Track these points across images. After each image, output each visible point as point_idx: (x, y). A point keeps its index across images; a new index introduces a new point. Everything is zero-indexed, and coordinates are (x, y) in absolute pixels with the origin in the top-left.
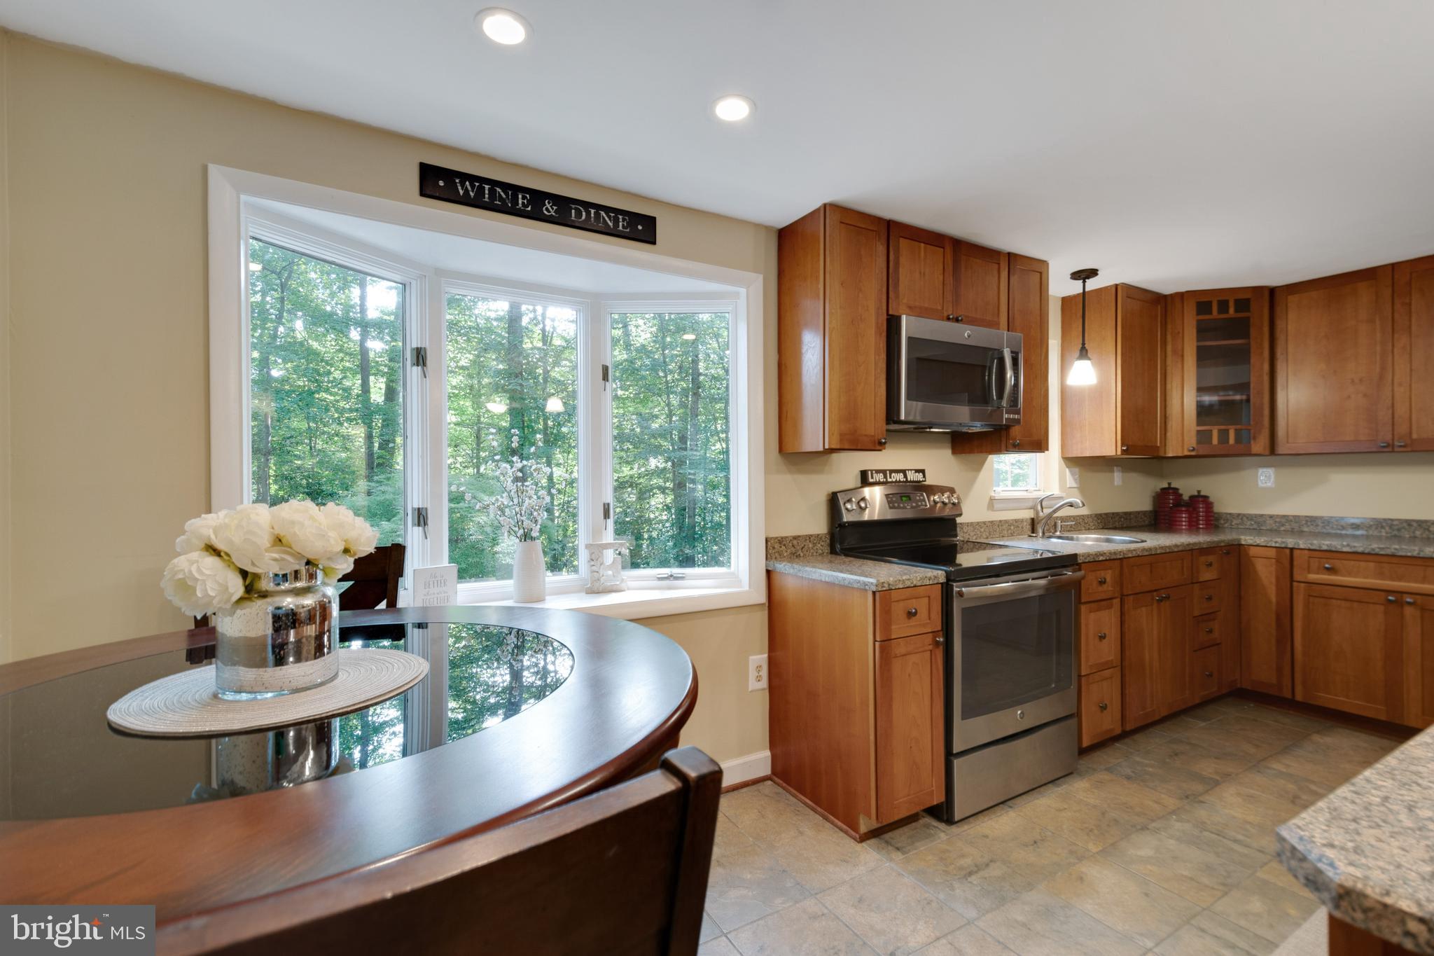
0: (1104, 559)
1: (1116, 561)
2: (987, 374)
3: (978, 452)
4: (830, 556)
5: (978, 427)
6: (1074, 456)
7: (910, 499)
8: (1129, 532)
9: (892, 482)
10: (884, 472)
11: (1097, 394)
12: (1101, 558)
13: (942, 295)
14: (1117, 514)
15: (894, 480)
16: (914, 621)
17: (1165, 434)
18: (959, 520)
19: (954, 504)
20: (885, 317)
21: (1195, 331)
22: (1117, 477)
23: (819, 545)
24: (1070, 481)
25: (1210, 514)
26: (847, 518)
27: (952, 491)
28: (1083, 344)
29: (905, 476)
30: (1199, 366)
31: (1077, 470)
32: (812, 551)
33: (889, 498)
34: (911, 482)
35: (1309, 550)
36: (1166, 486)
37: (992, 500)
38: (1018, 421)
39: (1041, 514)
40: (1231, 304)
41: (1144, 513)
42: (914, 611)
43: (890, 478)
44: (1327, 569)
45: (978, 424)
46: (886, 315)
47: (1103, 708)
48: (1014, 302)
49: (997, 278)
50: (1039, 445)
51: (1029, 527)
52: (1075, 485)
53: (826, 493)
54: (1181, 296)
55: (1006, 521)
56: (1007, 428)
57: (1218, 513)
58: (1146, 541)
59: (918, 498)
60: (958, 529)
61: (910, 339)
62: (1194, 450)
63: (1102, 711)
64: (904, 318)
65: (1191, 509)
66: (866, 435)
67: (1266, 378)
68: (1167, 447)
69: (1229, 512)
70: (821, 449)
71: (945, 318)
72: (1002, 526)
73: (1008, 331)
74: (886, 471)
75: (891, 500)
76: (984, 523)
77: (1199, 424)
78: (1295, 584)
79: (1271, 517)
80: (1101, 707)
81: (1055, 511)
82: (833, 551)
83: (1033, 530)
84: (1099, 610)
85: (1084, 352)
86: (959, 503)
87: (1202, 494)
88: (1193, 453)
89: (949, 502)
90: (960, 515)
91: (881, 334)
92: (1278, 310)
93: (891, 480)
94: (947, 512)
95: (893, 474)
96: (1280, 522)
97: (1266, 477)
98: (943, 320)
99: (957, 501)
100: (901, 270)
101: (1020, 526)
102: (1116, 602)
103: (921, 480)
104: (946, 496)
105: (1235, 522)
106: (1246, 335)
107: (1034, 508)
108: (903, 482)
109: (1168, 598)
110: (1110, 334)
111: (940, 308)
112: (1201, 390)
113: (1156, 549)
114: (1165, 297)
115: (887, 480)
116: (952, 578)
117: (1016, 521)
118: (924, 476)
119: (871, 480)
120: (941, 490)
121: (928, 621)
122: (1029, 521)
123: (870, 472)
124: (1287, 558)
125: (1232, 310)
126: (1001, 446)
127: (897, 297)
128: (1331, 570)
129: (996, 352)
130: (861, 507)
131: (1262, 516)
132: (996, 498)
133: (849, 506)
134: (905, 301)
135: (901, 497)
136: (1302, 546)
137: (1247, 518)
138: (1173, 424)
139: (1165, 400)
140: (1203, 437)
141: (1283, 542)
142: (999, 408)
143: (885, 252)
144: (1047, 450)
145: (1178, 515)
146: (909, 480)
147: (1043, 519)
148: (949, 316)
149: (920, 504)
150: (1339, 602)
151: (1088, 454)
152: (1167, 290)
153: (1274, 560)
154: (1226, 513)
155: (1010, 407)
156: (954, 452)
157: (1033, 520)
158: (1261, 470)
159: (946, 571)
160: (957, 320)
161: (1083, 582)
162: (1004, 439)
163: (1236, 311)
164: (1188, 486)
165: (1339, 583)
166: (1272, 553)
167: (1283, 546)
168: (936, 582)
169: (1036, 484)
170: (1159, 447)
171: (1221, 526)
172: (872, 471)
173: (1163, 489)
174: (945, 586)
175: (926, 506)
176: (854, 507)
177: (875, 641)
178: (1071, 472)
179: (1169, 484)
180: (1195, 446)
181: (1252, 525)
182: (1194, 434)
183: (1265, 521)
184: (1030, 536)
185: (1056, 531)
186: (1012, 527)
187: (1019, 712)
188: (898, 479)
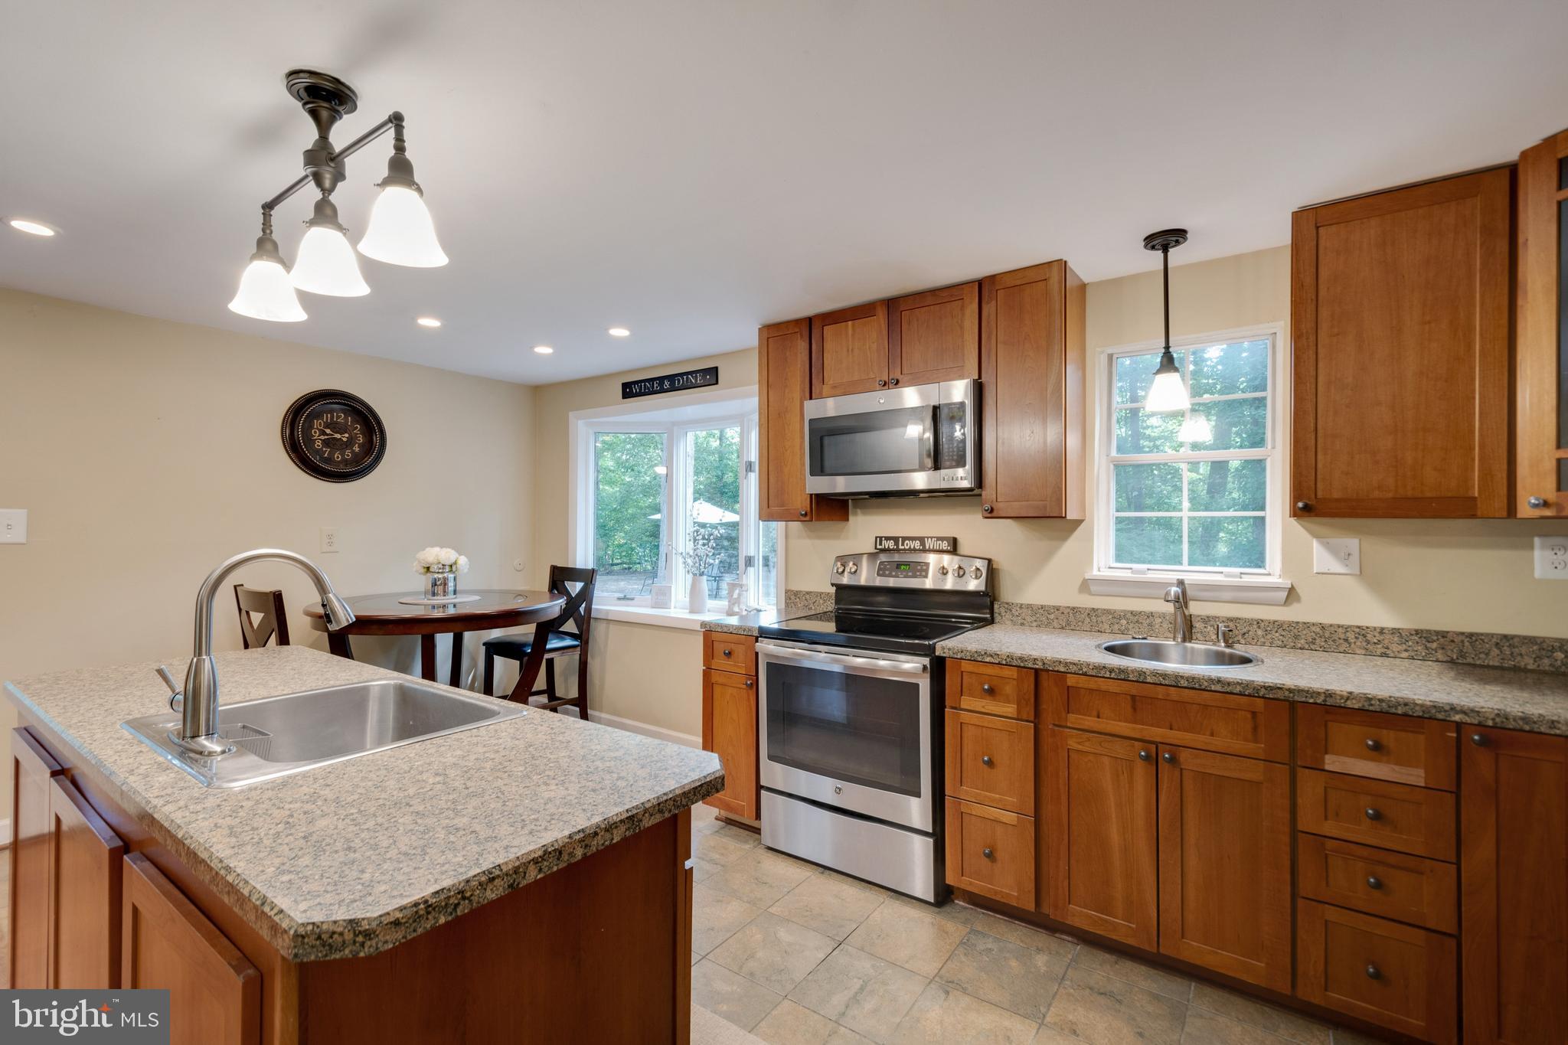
0: (995, 661)
1: (1022, 670)
7: (909, 568)
10: (896, 539)
12: (988, 659)
13: (876, 363)
15: (907, 548)
28: (1167, 347)
29: (923, 544)
31: (1350, 542)
34: (929, 550)
37: (1091, 581)
42: (727, 652)
43: (903, 545)
53: (834, 556)
59: (919, 568)
61: (811, 421)
63: (990, 861)
71: (877, 385)
72: (1100, 616)
75: (883, 567)
80: (987, 854)
84: (984, 726)
85: (1167, 360)
89: (963, 575)
93: (903, 547)
95: (907, 542)
100: (826, 355)
102: (1025, 726)
103: (945, 548)
108: (919, 549)
115: (898, 547)
118: (953, 545)
119: (879, 547)
121: (744, 665)
127: (822, 380)
130: (851, 572)
132: (1093, 578)
133: (840, 569)
134: (830, 382)
135: (899, 565)
143: (807, 346)
146: (927, 548)
148: (880, 381)
160: (890, 384)
172: (881, 538)
174: (757, 639)
175: (926, 576)
176: (846, 571)
188: (912, 547)
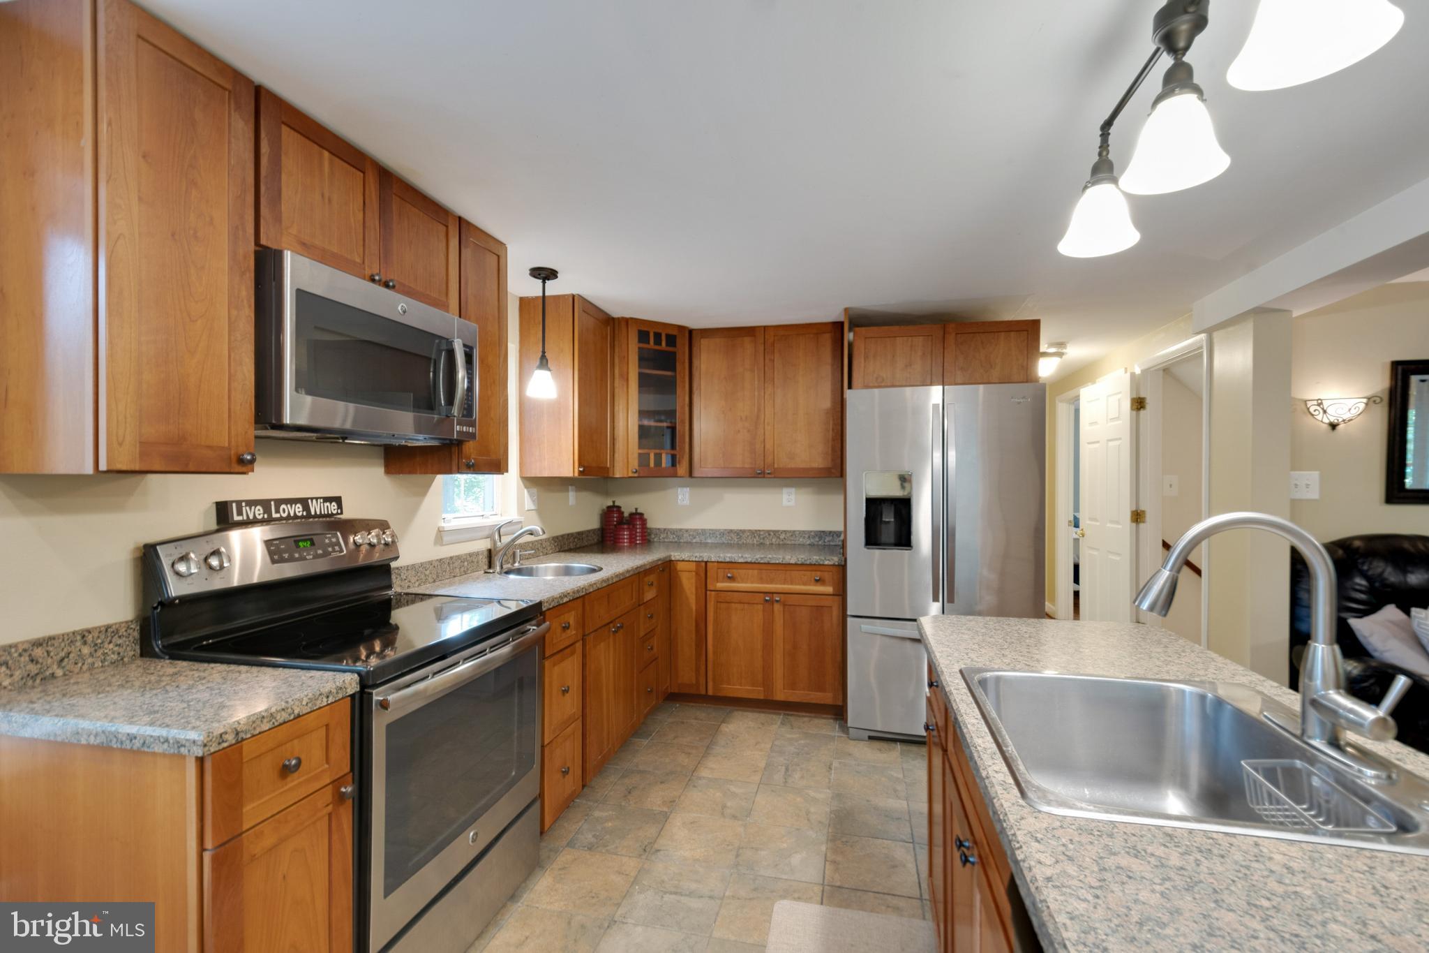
0: (568, 600)
1: (578, 600)
2: (432, 370)
3: (421, 473)
4: (139, 662)
5: (421, 440)
6: (533, 476)
7: (313, 544)
8: (583, 555)
9: (281, 519)
10: (265, 504)
11: (555, 409)
12: (565, 600)
13: (361, 243)
14: (572, 535)
15: (285, 515)
16: (294, 780)
17: (614, 455)
18: (393, 565)
19: (386, 544)
20: (252, 247)
21: (637, 357)
22: (572, 496)
23: (111, 646)
24: (529, 504)
25: (645, 530)
26: (175, 589)
27: (383, 526)
28: (544, 352)
29: (306, 507)
30: (640, 392)
31: (535, 490)
32: (90, 660)
33: (272, 545)
34: (316, 516)
35: (718, 562)
36: (612, 504)
37: (440, 531)
38: (473, 436)
39: (499, 544)
40: (664, 338)
41: (594, 531)
42: (294, 762)
43: (277, 511)
44: (729, 577)
45: (421, 437)
46: (253, 244)
47: (565, 773)
48: (466, 283)
49: (444, 244)
50: (498, 466)
51: (485, 560)
52: (533, 507)
53: (131, 546)
54: (627, 321)
55: (458, 557)
56: (459, 443)
57: (650, 529)
58: (601, 569)
59: (327, 541)
60: (393, 577)
61: (301, 295)
62: (636, 472)
63: (564, 777)
64: (288, 256)
65: (631, 527)
66: (209, 447)
67: (687, 409)
68: (615, 468)
69: (658, 527)
70: (89, 469)
71: (367, 277)
72: (453, 563)
73: (460, 317)
74: (269, 501)
75: (275, 550)
76: (431, 563)
77: (640, 447)
78: (708, 592)
79: (687, 531)
80: (563, 772)
81: (514, 540)
82: (146, 651)
83: (490, 565)
84: (562, 660)
85: (545, 361)
86: (393, 542)
87: (639, 511)
88: (636, 475)
89: (379, 543)
90: (396, 558)
91: (243, 274)
92: (695, 349)
93: (278, 515)
94: (377, 557)
95: (283, 506)
96: (693, 535)
97: (683, 495)
98: (364, 279)
99: (390, 540)
100: (284, 177)
101: (475, 560)
102: (579, 645)
103: (335, 512)
104: (373, 534)
105: (662, 536)
106: (673, 369)
107: (491, 536)
108: (302, 517)
109: (621, 627)
110: (567, 347)
111: (358, 260)
112: (642, 414)
113: (612, 578)
114: (613, 319)
115: (270, 514)
116: (371, 683)
117: (470, 555)
118: (340, 506)
119: (237, 518)
120: (366, 525)
121: (326, 766)
122: (486, 554)
123: (234, 505)
124: (703, 568)
125: (664, 343)
126: (451, 465)
127: (278, 219)
128: (731, 579)
129: (444, 341)
130: (211, 568)
131: (681, 530)
132: (446, 530)
133: (182, 568)
134: (294, 231)
135: (297, 542)
136: (713, 560)
137: (671, 532)
138: (620, 445)
139: (614, 422)
140: (643, 459)
141: (701, 557)
142: (449, 416)
143: (251, 135)
144: (507, 471)
145: (621, 533)
146: (313, 513)
147: (502, 549)
148: (373, 275)
149: (330, 549)
150: (736, 605)
151: (546, 474)
152: (616, 313)
153: (694, 573)
154: (656, 529)
155: (463, 416)
156: (389, 471)
157: (490, 551)
158: (679, 490)
159: (359, 674)
160: (386, 285)
161: (547, 636)
162: (455, 458)
163: (667, 345)
164: (628, 504)
165: (736, 589)
166: (693, 567)
167: (700, 560)
168: (340, 696)
169: (492, 507)
170: (608, 468)
171: (652, 540)
172: (239, 503)
173: (609, 507)
174: (357, 697)
175: (341, 551)
176: (194, 570)
177: (202, 849)
178: (529, 492)
179: (614, 502)
180: (637, 468)
181: (674, 538)
182: (636, 455)
183: (683, 535)
184: (486, 572)
185: (514, 562)
186: (466, 563)
187: (471, 834)
188: (292, 514)
